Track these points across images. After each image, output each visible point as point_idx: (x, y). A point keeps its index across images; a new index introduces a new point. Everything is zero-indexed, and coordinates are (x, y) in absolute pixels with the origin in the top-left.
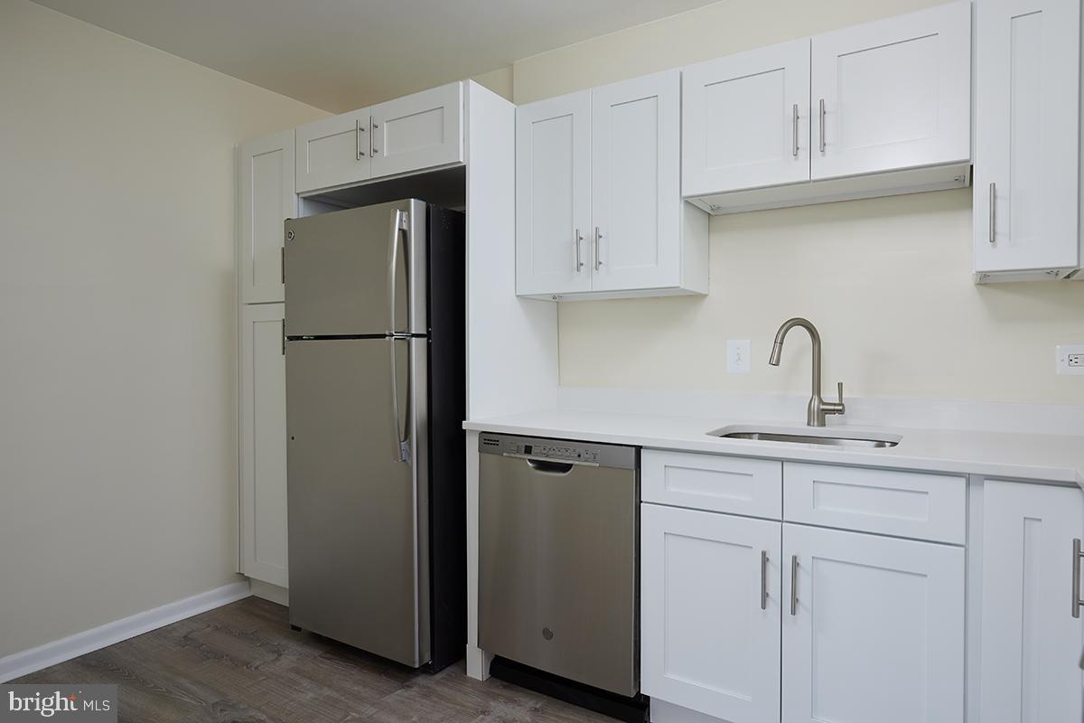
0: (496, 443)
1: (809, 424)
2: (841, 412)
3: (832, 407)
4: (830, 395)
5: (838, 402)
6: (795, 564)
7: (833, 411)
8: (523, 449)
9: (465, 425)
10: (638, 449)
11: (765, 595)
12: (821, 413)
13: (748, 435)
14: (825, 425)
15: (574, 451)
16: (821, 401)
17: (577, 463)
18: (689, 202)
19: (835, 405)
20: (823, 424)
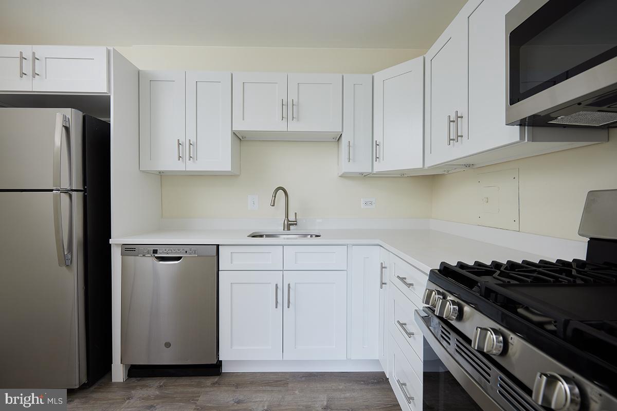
0: (133, 250)
1: (284, 230)
2: (296, 224)
3: (293, 223)
4: (292, 218)
5: (295, 220)
6: (289, 287)
7: (293, 224)
8: (152, 251)
9: (111, 241)
10: (218, 246)
11: (277, 302)
12: (289, 225)
13: (261, 236)
14: (290, 230)
15: (183, 250)
16: (288, 221)
17: (184, 255)
18: (235, 134)
19: (294, 221)
20: (289, 229)
